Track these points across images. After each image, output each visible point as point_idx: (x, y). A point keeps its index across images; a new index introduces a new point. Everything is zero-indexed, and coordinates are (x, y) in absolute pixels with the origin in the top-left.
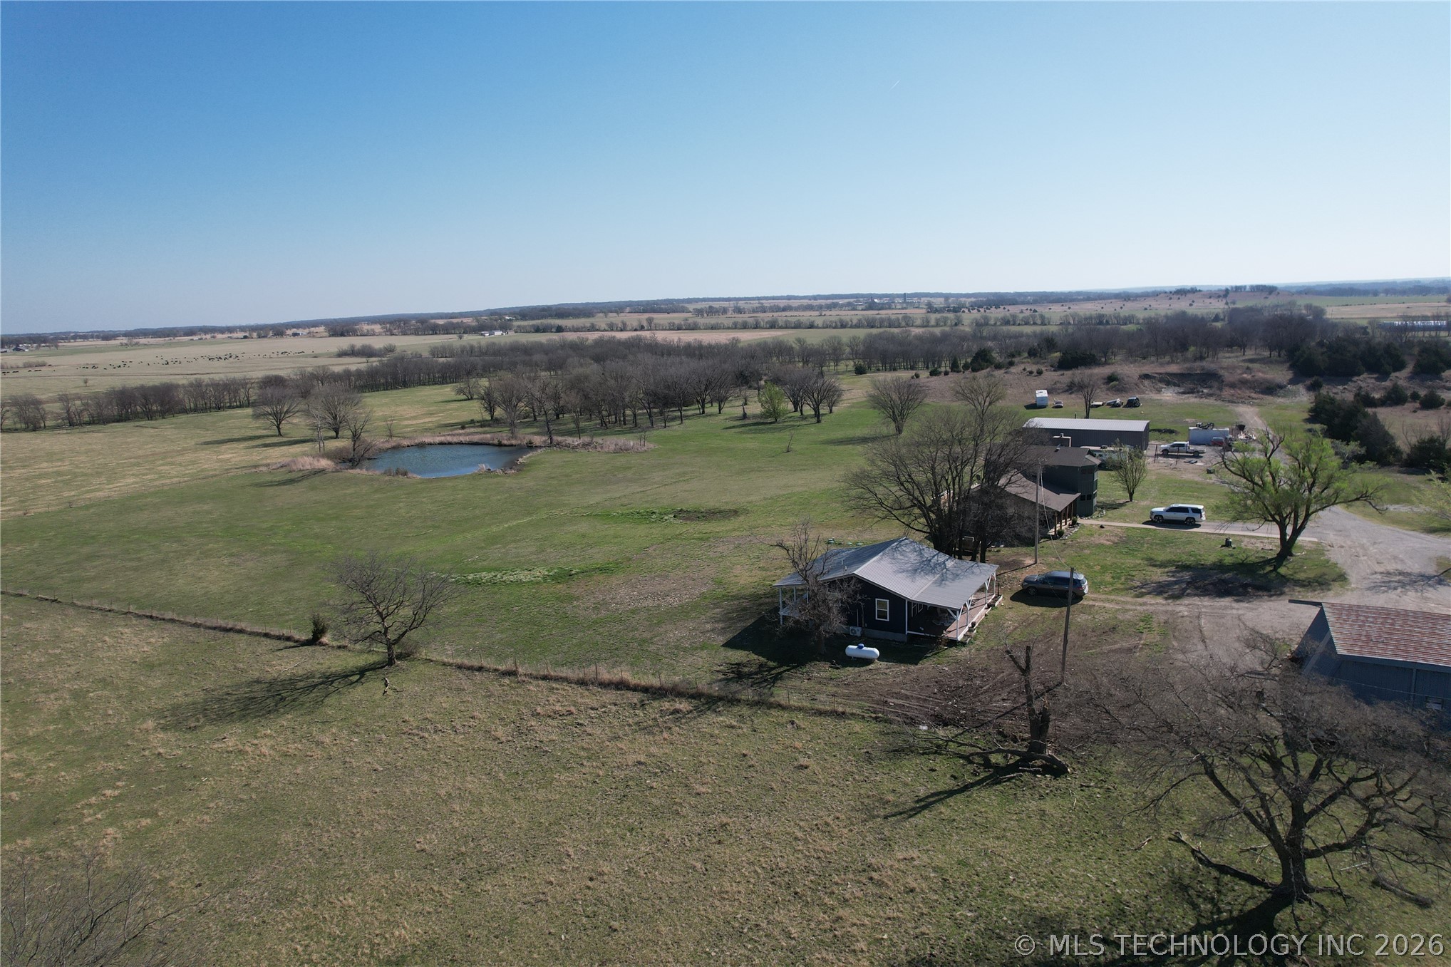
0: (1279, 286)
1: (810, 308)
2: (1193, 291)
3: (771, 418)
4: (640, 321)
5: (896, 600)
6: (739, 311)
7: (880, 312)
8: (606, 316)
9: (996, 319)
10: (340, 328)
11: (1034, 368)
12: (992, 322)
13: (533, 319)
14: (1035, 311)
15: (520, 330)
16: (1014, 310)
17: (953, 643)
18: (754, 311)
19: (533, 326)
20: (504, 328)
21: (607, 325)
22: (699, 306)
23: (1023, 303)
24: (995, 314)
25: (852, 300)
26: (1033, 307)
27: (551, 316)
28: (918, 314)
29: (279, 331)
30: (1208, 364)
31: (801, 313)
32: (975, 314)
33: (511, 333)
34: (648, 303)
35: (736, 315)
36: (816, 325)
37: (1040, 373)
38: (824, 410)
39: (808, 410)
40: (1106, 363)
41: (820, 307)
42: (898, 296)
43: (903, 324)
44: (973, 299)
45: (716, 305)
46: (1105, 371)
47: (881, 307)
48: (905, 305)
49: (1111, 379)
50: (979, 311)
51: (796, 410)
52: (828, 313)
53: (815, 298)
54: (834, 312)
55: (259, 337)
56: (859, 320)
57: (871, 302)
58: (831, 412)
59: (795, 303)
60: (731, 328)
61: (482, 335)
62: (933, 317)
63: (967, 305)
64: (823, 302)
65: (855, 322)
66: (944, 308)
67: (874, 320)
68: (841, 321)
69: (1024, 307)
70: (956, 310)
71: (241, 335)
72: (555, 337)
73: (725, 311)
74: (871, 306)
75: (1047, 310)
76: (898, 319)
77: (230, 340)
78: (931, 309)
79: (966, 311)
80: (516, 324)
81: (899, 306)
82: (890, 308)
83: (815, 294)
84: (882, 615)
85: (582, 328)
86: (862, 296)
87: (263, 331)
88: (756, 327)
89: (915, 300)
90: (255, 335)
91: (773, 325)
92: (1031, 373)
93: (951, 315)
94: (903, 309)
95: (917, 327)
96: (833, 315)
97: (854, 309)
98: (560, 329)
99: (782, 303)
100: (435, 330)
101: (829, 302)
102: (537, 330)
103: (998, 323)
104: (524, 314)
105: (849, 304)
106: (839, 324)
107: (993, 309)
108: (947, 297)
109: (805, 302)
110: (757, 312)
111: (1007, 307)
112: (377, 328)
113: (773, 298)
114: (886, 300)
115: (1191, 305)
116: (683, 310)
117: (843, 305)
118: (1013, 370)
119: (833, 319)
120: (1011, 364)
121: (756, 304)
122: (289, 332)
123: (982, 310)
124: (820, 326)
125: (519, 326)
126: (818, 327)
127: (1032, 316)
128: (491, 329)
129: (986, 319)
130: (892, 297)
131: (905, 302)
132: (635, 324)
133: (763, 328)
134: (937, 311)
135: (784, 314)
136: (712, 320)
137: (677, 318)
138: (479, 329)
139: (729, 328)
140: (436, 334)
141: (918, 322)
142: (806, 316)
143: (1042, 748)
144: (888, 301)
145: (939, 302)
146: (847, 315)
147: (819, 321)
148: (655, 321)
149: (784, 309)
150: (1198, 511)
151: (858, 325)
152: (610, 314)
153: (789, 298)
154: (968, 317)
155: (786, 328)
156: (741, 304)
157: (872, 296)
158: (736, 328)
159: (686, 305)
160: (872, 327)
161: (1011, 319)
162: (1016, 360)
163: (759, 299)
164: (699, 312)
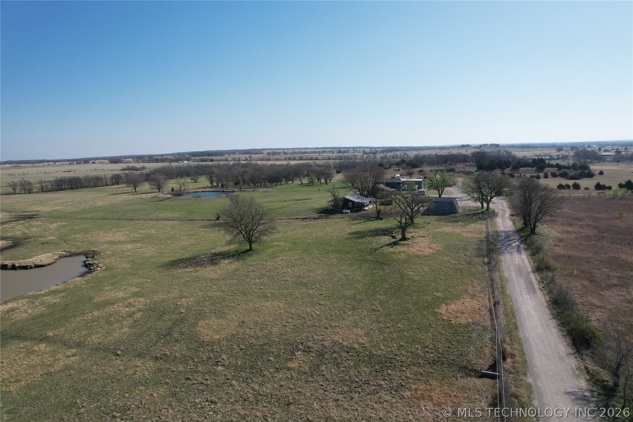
0: (500, 145)
1: (315, 152)
2: (468, 146)
3: (311, 184)
4: (246, 157)
5: (353, 202)
6: (285, 153)
7: (344, 154)
8: (229, 155)
9: (390, 156)
10: (114, 160)
11: (397, 169)
12: (388, 157)
13: (198, 157)
14: (406, 154)
15: (194, 160)
16: (397, 153)
17: (365, 210)
18: (292, 154)
19: (200, 159)
20: (188, 159)
21: (232, 158)
22: (269, 151)
23: (402, 151)
24: (390, 154)
25: (332, 150)
26: (405, 152)
27: (206, 155)
28: (359, 155)
29: (86, 161)
30: (452, 167)
31: (312, 155)
32: (382, 155)
33: (191, 162)
34: (245, 150)
35: (284, 155)
36: (318, 158)
37: (399, 170)
38: (328, 181)
39: (323, 181)
40: (420, 167)
41: (319, 152)
42: (351, 148)
43: (353, 158)
44: (382, 149)
45: (276, 151)
46: (419, 169)
47: (344, 152)
48: (354, 152)
49: (421, 171)
50: (384, 154)
51: (318, 182)
52: (322, 154)
53: (316, 148)
54: (324, 154)
55: (77, 163)
56: (336, 157)
57: (340, 150)
58: (330, 182)
59: (308, 151)
60: (284, 160)
61: (179, 162)
62: (365, 156)
63: (379, 151)
64: (320, 150)
65: (334, 157)
66: (370, 152)
67: (342, 157)
68: (329, 157)
69: (401, 152)
70: (374, 153)
71: (69, 163)
72: (210, 163)
73: (280, 153)
74: (340, 152)
75: (411, 153)
76: (351, 156)
77: (62, 165)
78: (364, 153)
79: (379, 154)
80: (193, 158)
81: (351, 152)
82: (348, 153)
83: (316, 147)
84: (350, 206)
85: (221, 160)
86: (336, 148)
87: (79, 161)
88: (294, 159)
89: (358, 150)
90: (75, 163)
91: (301, 159)
92: (396, 170)
93: (372, 155)
94: (353, 153)
95: (359, 159)
96: (325, 155)
97: (333, 153)
98: (212, 160)
99: (303, 151)
100: (157, 161)
101: (322, 150)
102: (202, 161)
103: (391, 158)
104: (194, 154)
105: (331, 151)
106: (328, 158)
107: (389, 153)
108: (371, 148)
109: (313, 150)
110: (293, 154)
111: (395, 152)
112: (131, 160)
113: (299, 149)
114: (346, 149)
115: (466, 151)
116: (261, 153)
117: (328, 152)
118: (390, 169)
119: (326, 156)
120: (390, 168)
121: (292, 151)
122: (91, 162)
123: (385, 153)
124: (320, 159)
125: (194, 159)
126: (319, 160)
127: (403, 155)
128: (182, 160)
129: (386, 156)
130: (349, 148)
131: (354, 150)
132: (244, 158)
133: (297, 160)
134: (367, 153)
135: (304, 155)
136: (276, 157)
137: (260, 156)
138: (177, 160)
139: (283, 160)
140: (158, 162)
141: (359, 157)
142: (314, 155)
143: (379, 216)
144: (347, 150)
145: (368, 150)
146: (330, 155)
147: (320, 157)
148: (252, 157)
149: (304, 153)
150: (424, 192)
151: (336, 159)
152: (231, 155)
153: (305, 148)
154: (379, 156)
155: (306, 160)
156: (285, 151)
157: (340, 148)
158: (286, 160)
159: (263, 152)
160: (341, 159)
161: (395, 156)
162: (392, 167)
163: (292, 149)
164: (269, 154)
